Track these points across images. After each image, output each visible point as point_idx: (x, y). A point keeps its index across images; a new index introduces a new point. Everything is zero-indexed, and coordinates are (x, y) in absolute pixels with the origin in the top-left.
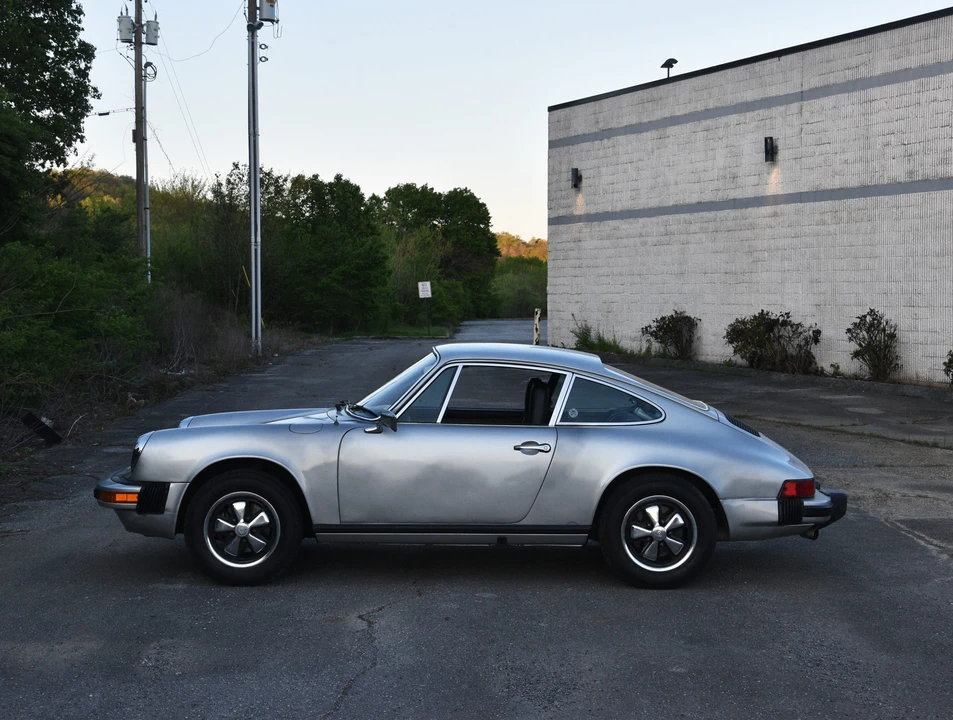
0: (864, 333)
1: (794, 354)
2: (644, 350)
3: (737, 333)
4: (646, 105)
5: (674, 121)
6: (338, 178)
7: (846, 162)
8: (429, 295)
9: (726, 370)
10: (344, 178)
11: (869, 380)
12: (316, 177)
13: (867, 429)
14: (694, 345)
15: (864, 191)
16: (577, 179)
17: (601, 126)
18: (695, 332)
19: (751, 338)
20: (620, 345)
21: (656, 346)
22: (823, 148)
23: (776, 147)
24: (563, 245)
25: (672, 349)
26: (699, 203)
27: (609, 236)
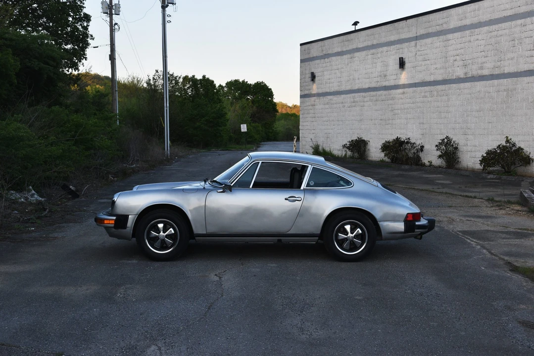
0: (444, 147)
1: (412, 156)
2: (343, 155)
3: (386, 147)
4: (345, 43)
5: (358, 50)
7: (436, 69)
9: (380, 164)
11: (446, 168)
13: (444, 190)
14: (366, 153)
16: (313, 77)
18: (367, 147)
19: (392, 149)
21: (349, 153)
22: (426, 62)
23: (404, 62)
24: (307, 107)
25: (356, 155)
26: (369, 88)
27: (328, 103)
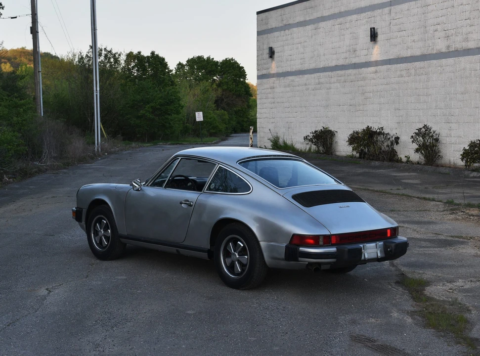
0: (421, 138)
1: (385, 150)
2: (307, 149)
3: (354, 139)
4: (308, 10)
5: (323, 19)
6: (153, 53)
7: (414, 41)
8: (202, 119)
9: (348, 160)
10: (156, 53)
11: (424, 165)
12: (139, 53)
14: (333, 146)
15: (423, 58)
16: (272, 53)
17: (285, 22)
18: (334, 139)
19: (361, 141)
20: (295, 146)
21: (314, 147)
22: (402, 33)
23: (377, 33)
24: (265, 90)
25: (321, 148)
26: (336, 66)
27: (289, 85)
